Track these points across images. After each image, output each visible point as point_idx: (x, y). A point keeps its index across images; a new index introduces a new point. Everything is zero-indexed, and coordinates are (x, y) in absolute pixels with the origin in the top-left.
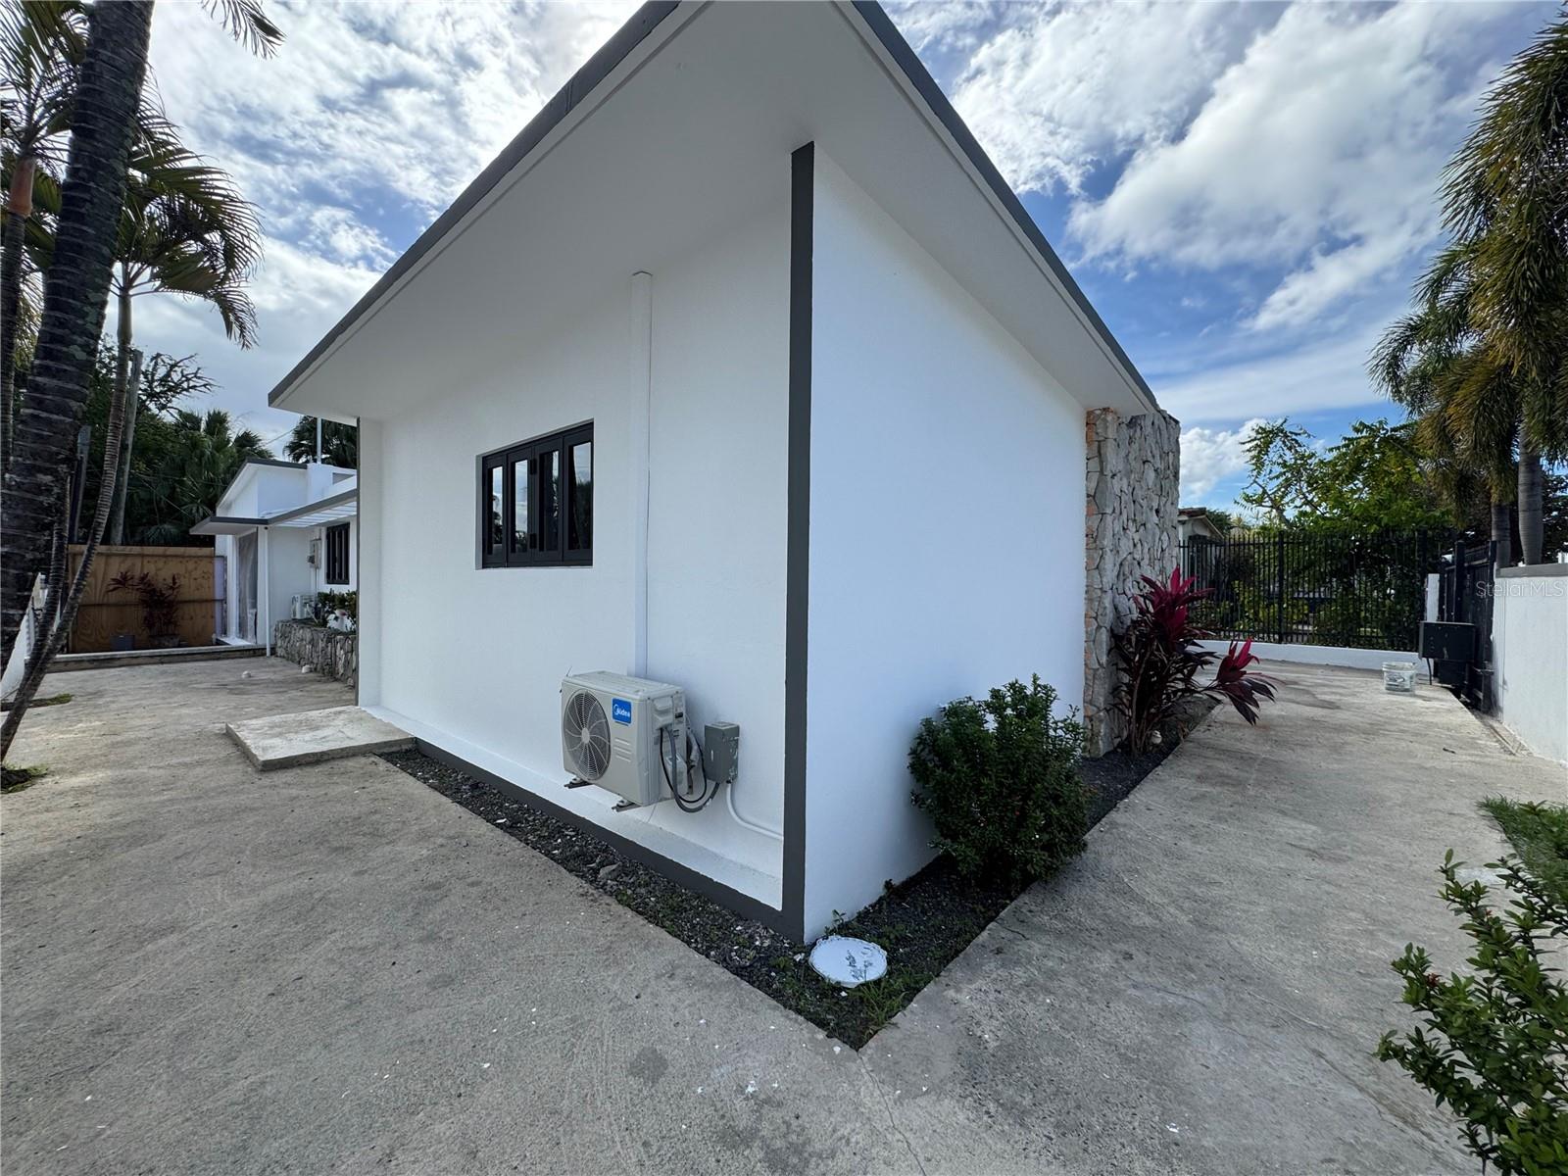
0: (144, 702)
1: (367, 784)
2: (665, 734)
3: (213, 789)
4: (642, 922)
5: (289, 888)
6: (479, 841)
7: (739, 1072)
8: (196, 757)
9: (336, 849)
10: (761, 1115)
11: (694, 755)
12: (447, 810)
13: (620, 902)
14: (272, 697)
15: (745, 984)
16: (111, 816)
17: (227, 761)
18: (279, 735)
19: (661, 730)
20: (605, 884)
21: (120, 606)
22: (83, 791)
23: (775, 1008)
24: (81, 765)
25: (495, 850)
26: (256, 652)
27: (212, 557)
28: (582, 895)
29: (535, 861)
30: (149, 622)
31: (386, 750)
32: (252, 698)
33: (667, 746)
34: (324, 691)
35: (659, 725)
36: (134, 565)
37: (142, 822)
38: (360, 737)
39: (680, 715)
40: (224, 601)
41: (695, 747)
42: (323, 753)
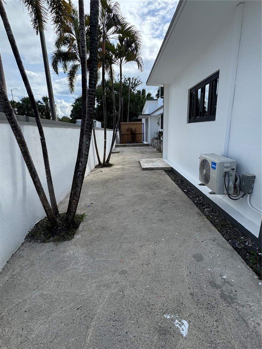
0: (129, 154)
1: (160, 176)
2: (227, 174)
3: (135, 172)
4: (211, 225)
5: (141, 193)
6: (178, 194)
7: (223, 271)
8: (133, 165)
9: (150, 188)
10: (224, 284)
11: (237, 182)
12: (174, 185)
13: (207, 218)
14: (148, 155)
15: (236, 252)
16: (120, 174)
17: (138, 167)
18: (147, 163)
19: (226, 173)
20: (206, 213)
21: (128, 134)
22: (117, 169)
23: (243, 263)
24: (118, 164)
25: (181, 197)
26: (148, 145)
27: (142, 124)
28: (198, 213)
29: (189, 202)
30: (132, 138)
31: (165, 169)
32: (145, 155)
33: (227, 178)
34: (158, 155)
35: (224, 171)
36: (129, 126)
37: (123, 176)
38: (161, 165)
39: (234, 169)
40: (143, 134)
41: (238, 180)
42: (153, 168)
